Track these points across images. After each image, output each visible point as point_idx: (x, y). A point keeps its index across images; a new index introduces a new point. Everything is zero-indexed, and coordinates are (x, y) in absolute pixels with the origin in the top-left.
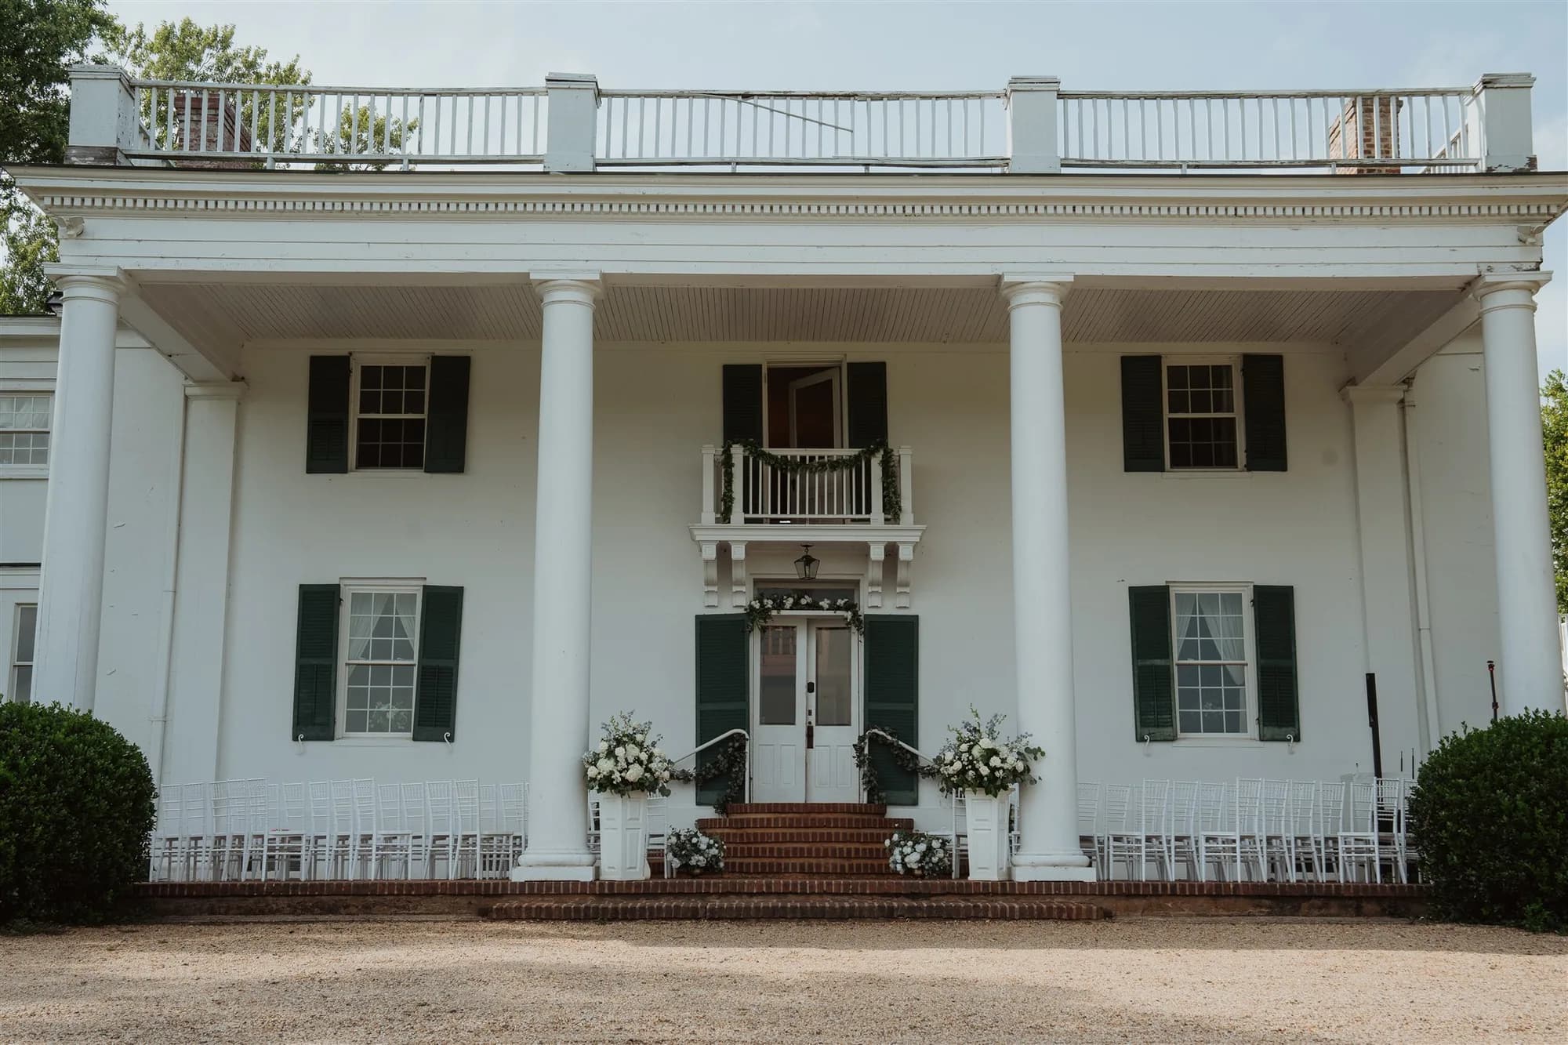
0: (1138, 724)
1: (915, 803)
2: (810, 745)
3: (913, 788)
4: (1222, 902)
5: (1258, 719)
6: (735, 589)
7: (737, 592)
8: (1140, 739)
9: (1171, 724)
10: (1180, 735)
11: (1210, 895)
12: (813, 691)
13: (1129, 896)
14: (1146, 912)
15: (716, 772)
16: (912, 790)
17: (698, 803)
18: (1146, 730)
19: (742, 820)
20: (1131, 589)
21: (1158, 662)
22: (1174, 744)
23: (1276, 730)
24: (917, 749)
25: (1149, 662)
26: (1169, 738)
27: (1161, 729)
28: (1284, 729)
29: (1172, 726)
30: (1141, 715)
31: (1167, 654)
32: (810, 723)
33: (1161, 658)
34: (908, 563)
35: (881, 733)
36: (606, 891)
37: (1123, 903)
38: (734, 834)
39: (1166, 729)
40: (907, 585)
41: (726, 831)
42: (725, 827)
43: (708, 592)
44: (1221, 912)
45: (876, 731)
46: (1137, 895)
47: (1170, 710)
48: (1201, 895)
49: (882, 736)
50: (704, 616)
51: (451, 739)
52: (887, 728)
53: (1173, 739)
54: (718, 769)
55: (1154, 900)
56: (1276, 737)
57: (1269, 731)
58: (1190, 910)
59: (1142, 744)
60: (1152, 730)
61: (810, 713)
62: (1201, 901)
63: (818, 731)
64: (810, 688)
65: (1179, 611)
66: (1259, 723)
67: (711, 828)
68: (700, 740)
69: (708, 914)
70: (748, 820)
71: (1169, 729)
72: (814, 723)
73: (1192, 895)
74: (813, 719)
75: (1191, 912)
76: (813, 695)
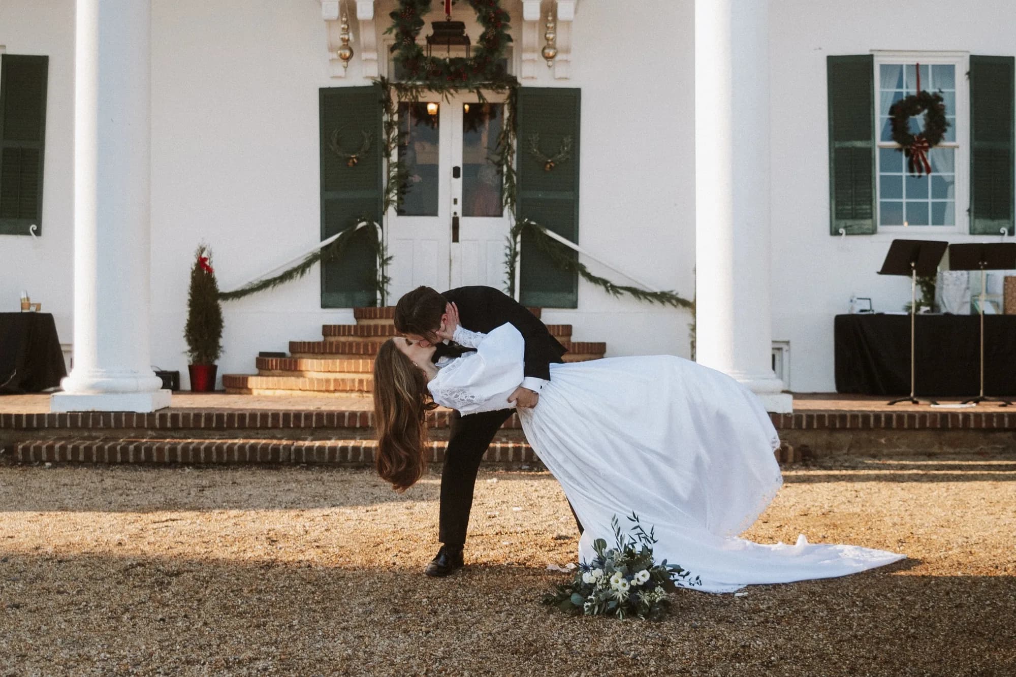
0: (834, 216)
1: (574, 305)
2: (456, 239)
3: (571, 288)
4: (948, 435)
5: (969, 211)
6: (364, 56)
7: (366, 60)
8: (835, 232)
9: (870, 215)
10: (880, 228)
11: (933, 428)
12: (459, 176)
13: (832, 429)
14: (853, 451)
16: (572, 292)
17: (324, 306)
18: (843, 223)
19: (369, 327)
20: (830, 59)
21: (859, 144)
22: (874, 237)
23: (989, 223)
24: (577, 243)
25: (848, 144)
26: (868, 231)
27: (857, 222)
28: (996, 222)
29: (871, 217)
30: (837, 205)
31: (868, 134)
32: (455, 213)
33: (861, 139)
34: (568, 23)
36: (169, 425)
37: (824, 437)
38: (358, 344)
39: (862, 222)
40: (567, 51)
41: (351, 339)
42: (349, 335)
43: (332, 60)
44: (946, 449)
45: (526, 221)
46: (843, 428)
47: (870, 200)
48: (923, 428)
50: (330, 89)
51: (38, 233)
53: (873, 232)
55: (864, 435)
56: (988, 231)
57: (980, 224)
58: (908, 446)
59: (836, 238)
60: (849, 222)
61: (455, 201)
62: (921, 436)
63: (464, 222)
64: (456, 172)
65: (883, 85)
66: (970, 215)
67: (335, 335)
68: (324, 236)
69: (293, 457)
70: (376, 327)
71: (867, 223)
72: (459, 214)
73: (911, 428)
74: (458, 208)
75: (908, 450)
76: (459, 181)
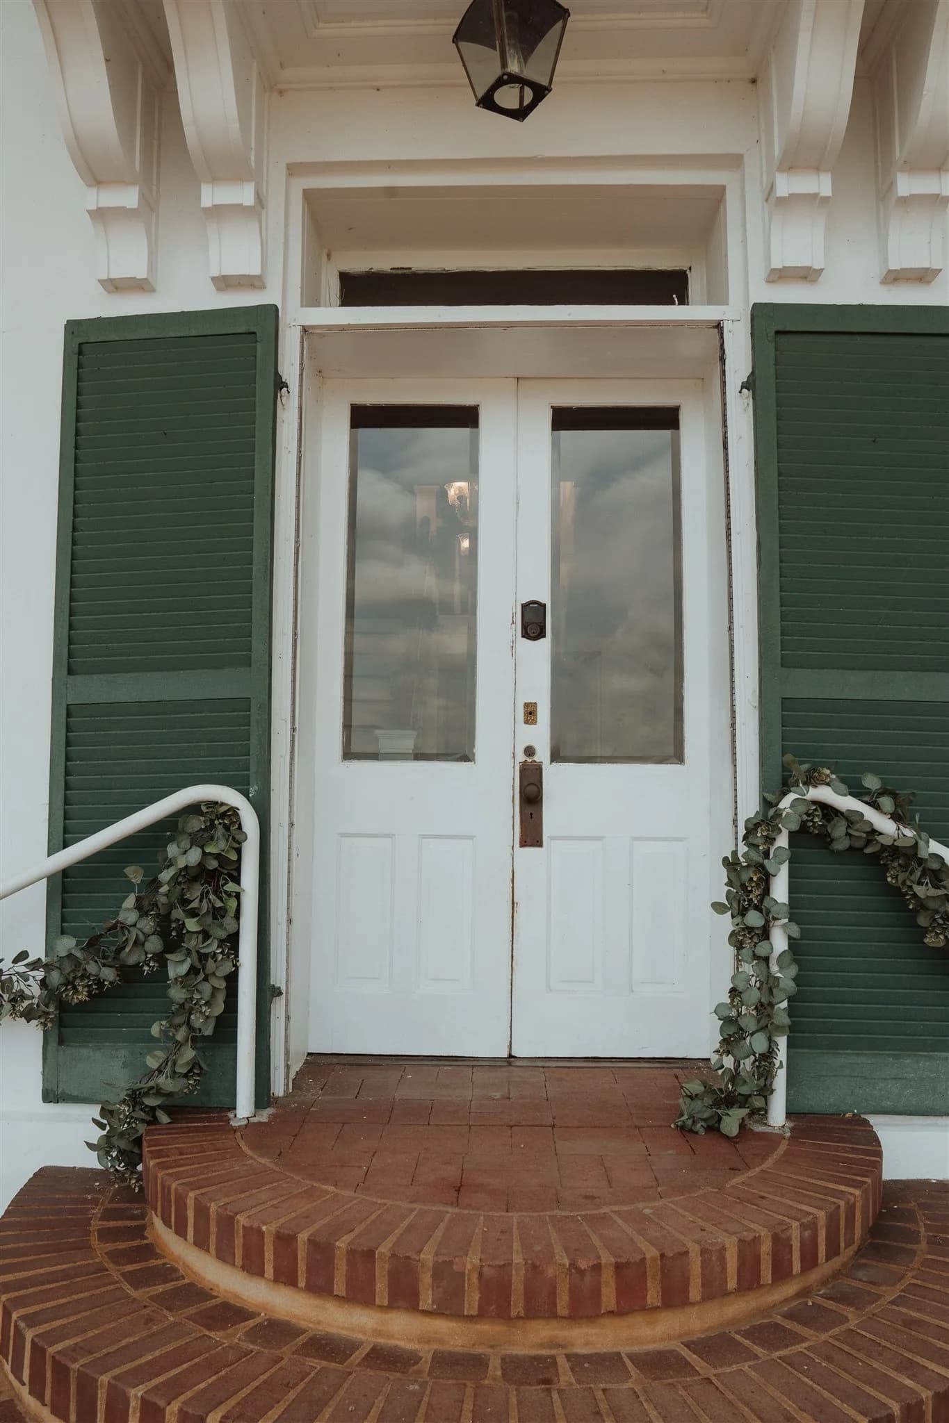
2: (531, 835)
6: (210, 194)
12: (541, 634)
15: (109, 974)
17: (51, 1096)
32: (530, 751)
35: (847, 803)
43: (100, 215)
45: (823, 793)
49: (851, 819)
52: (871, 782)
54: (114, 958)
61: (530, 713)
63: (557, 778)
64: (533, 623)
68: (63, 835)
72: (543, 755)
74: (540, 736)
76: (541, 651)
